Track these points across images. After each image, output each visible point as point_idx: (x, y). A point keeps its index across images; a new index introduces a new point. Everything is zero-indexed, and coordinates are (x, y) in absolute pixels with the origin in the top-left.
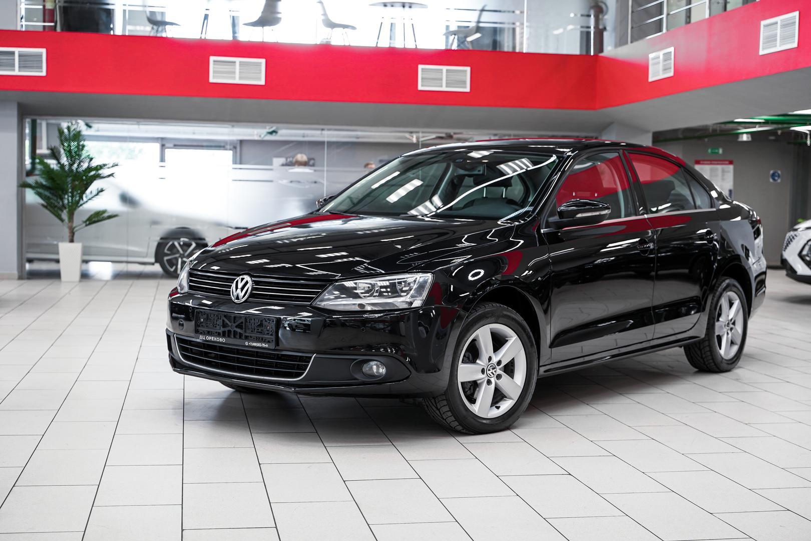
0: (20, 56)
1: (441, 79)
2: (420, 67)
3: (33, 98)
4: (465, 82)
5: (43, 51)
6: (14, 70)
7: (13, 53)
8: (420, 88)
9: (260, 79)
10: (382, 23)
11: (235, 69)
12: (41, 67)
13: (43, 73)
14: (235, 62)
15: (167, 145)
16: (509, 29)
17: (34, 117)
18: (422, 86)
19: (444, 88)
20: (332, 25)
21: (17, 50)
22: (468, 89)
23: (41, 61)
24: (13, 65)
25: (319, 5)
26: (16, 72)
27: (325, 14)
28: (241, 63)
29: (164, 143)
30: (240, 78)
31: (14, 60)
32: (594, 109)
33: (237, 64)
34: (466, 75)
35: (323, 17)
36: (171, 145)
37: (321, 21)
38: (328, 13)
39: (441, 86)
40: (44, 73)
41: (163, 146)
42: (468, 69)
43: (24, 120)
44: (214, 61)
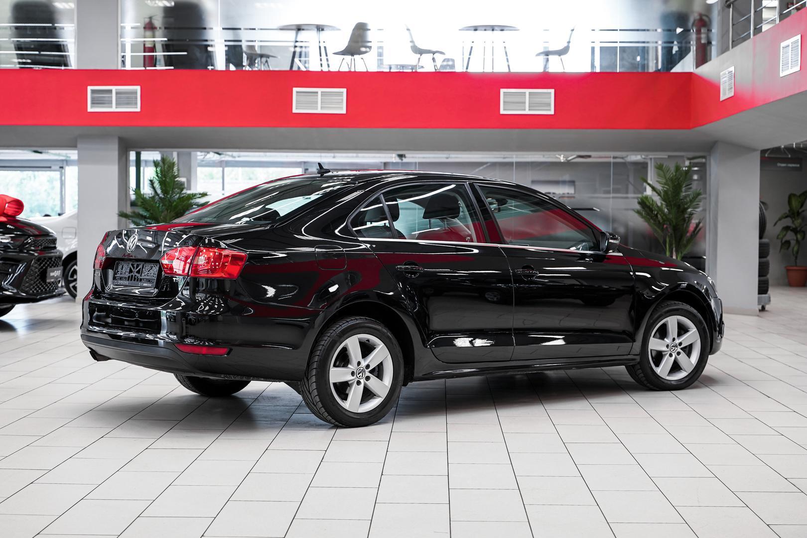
0: (117, 93)
1: (525, 103)
2: (502, 91)
3: (131, 132)
4: (549, 105)
5: (138, 88)
6: (111, 107)
7: (110, 91)
8: (502, 112)
9: (342, 108)
10: (472, 47)
11: (317, 99)
12: (136, 104)
13: (138, 109)
14: (317, 93)
16: (653, 47)
17: (138, 150)
18: (504, 110)
19: (527, 112)
21: (114, 88)
22: (552, 112)
23: (136, 98)
24: (111, 102)
25: (407, 32)
26: (114, 109)
27: (412, 42)
28: (323, 94)
30: (322, 108)
31: (112, 97)
32: (689, 128)
33: (319, 94)
34: (550, 98)
35: (411, 44)
37: (410, 48)
38: (414, 40)
39: (525, 110)
42: (552, 91)
43: (128, 153)
44: (297, 92)
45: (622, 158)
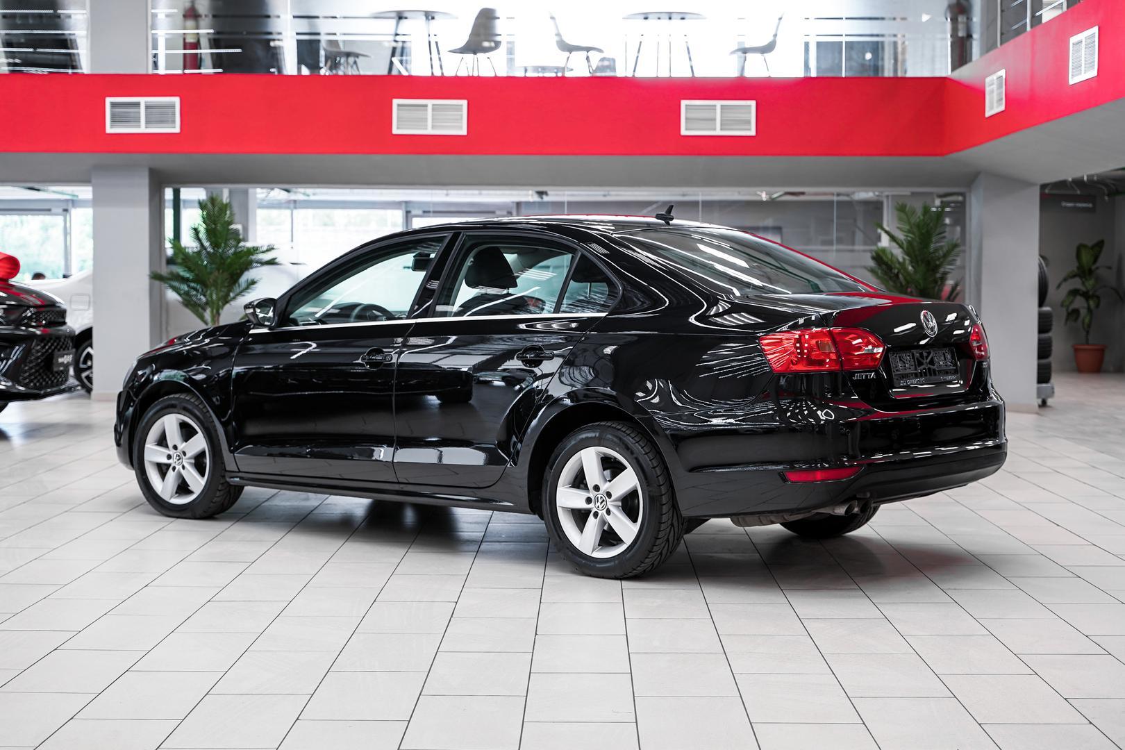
0: (147, 107)
1: (715, 120)
2: (684, 103)
4: (749, 122)
5: (176, 100)
6: (139, 126)
7: (137, 105)
8: (684, 132)
9: (461, 128)
10: (641, 42)
11: (427, 114)
12: (174, 122)
14: (426, 106)
15: (414, 212)
16: (890, 43)
17: (177, 186)
18: (686, 129)
19: (718, 132)
20: (571, 49)
21: (143, 101)
22: (752, 132)
23: (174, 114)
24: (138, 120)
25: (551, 21)
26: (143, 129)
27: (558, 35)
28: (435, 108)
29: (408, 209)
30: (433, 127)
31: (139, 113)
32: (942, 155)
33: (430, 108)
34: (750, 113)
35: (556, 38)
36: (420, 212)
37: (556, 44)
38: (561, 32)
39: (715, 129)
40: (177, 130)
41: (408, 212)
42: (753, 103)
43: (162, 190)
44: (399, 105)
45: (848, 195)
